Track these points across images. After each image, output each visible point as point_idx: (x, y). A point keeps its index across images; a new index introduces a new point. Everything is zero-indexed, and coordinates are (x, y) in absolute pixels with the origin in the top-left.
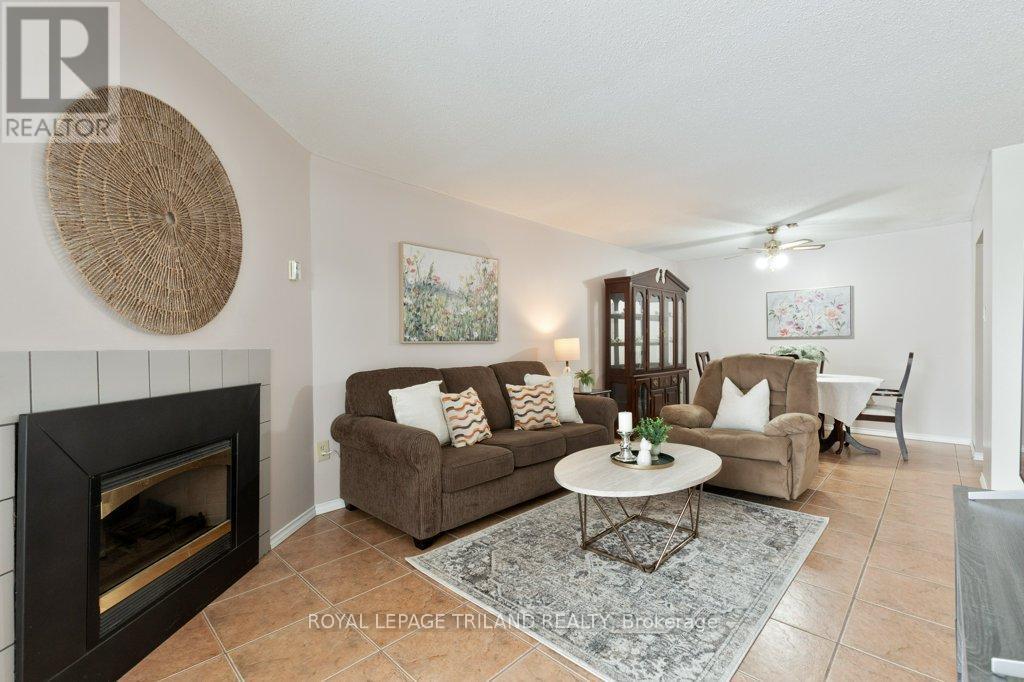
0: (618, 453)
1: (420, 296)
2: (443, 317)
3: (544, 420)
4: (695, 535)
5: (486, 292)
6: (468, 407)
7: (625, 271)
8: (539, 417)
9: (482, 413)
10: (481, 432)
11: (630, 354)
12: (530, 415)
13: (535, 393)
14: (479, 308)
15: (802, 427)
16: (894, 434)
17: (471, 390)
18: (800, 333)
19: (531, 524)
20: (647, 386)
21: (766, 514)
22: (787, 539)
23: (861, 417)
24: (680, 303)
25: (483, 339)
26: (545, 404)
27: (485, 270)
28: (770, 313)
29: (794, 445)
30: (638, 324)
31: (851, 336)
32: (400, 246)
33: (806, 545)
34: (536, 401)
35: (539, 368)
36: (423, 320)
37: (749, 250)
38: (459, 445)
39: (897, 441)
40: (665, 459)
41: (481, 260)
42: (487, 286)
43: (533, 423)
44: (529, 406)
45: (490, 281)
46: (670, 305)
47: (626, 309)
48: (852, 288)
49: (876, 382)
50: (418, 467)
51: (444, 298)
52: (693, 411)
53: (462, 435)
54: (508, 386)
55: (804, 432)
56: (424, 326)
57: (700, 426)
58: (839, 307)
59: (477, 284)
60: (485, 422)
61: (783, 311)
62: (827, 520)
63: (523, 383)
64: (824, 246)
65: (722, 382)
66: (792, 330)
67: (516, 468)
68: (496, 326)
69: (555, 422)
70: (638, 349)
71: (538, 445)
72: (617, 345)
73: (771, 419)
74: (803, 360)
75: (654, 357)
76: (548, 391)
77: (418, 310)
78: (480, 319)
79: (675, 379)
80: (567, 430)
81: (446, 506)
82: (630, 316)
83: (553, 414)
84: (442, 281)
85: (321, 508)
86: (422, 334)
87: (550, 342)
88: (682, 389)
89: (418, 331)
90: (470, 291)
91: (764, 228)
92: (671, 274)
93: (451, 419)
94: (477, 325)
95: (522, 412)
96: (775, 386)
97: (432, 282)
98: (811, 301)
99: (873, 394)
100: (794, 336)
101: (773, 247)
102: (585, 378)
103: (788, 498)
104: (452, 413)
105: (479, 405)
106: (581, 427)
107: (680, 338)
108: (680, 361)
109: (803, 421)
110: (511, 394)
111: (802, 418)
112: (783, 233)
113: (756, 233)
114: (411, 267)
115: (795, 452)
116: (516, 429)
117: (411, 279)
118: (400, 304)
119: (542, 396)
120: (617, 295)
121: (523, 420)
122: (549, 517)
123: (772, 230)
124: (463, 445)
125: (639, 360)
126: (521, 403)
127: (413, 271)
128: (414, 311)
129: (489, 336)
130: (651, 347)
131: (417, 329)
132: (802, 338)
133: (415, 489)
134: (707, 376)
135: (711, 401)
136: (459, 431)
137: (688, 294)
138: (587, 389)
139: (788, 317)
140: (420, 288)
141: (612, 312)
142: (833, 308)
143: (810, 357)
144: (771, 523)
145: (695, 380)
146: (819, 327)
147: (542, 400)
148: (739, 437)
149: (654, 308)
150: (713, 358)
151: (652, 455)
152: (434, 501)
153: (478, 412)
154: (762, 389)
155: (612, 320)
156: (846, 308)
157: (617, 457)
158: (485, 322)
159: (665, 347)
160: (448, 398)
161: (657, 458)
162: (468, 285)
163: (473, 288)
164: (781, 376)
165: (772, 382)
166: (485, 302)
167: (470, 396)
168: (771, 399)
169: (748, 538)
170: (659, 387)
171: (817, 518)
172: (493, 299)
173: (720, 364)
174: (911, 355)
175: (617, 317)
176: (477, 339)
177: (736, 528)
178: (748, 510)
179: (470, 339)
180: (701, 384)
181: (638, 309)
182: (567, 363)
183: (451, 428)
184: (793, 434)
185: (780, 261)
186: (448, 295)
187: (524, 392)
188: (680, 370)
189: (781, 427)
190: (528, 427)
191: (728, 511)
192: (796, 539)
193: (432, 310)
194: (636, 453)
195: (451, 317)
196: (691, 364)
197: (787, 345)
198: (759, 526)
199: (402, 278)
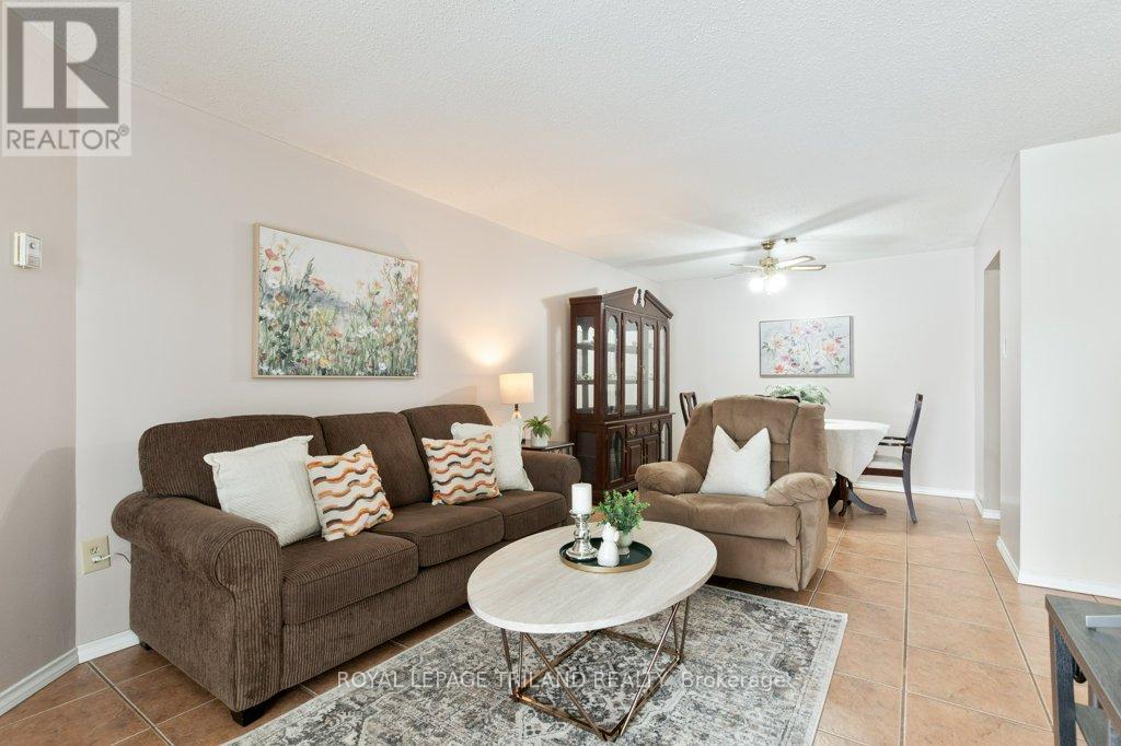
0: (570, 545)
1: (290, 308)
2: (328, 339)
3: (475, 489)
4: (680, 657)
5: (400, 307)
6: (352, 476)
7: (595, 289)
8: (469, 485)
9: (377, 484)
10: (372, 514)
11: (601, 395)
12: (457, 482)
13: (463, 451)
14: (389, 329)
15: (814, 494)
16: (901, 488)
17: (363, 449)
18: (796, 370)
19: (442, 654)
20: (622, 435)
21: (770, 613)
22: (800, 655)
23: (868, 471)
24: (662, 332)
25: (395, 372)
26: (478, 465)
27: (399, 275)
28: (763, 346)
29: (803, 516)
30: (611, 357)
31: (851, 374)
32: (255, 230)
33: (825, 664)
34: (465, 461)
35: (476, 415)
36: (293, 344)
37: (741, 270)
38: (330, 537)
39: (904, 497)
40: (637, 554)
41: (392, 261)
42: (401, 299)
43: (459, 494)
44: (455, 470)
45: (407, 292)
46: (650, 334)
47: (596, 338)
48: (851, 318)
49: (883, 429)
50: (233, 588)
51: (331, 312)
52: (676, 470)
53: (339, 521)
54: (425, 441)
55: (815, 500)
56: (295, 352)
57: (686, 492)
58: (838, 341)
59: (386, 294)
60: (381, 497)
61: (777, 343)
62: (845, 616)
63: (450, 437)
64: (824, 267)
65: (712, 432)
66: (787, 366)
67: (422, 569)
68: (415, 355)
69: (492, 492)
70: (611, 389)
71: (460, 531)
72: (585, 383)
73: (772, 480)
74: (803, 403)
75: (631, 399)
76: (484, 447)
77: (286, 328)
78: (390, 344)
79: (655, 426)
80: (508, 503)
81: (288, 648)
82: (601, 347)
83: (490, 480)
84: (327, 287)
85: (87, 652)
86: (292, 364)
87: (494, 377)
88: (663, 438)
89: (284, 359)
90: (374, 304)
91: (758, 241)
92: (652, 297)
93: (322, 495)
94: (384, 352)
95: (443, 478)
96: (777, 437)
97: (311, 288)
98: (808, 333)
99: (881, 444)
100: (790, 373)
101: (769, 265)
102: (538, 427)
103: (796, 589)
104: (323, 486)
105: (373, 471)
106: (530, 498)
107: (662, 376)
108: (662, 403)
109: (814, 485)
110: (429, 452)
111: (812, 480)
112: (780, 249)
113: (751, 249)
114: (274, 263)
115: (804, 526)
116: (434, 503)
117: (273, 281)
118: (253, 319)
119: (475, 455)
120: (586, 319)
121: (445, 490)
122: (471, 639)
123: (768, 245)
124: (339, 535)
125: (612, 401)
126: (443, 466)
127: (277, 269)
128: (278, 329)
129: (404, 369)
130: (627, 386)
131: (283, 356)
132: (799, 376)
133: (229, 625)
134: (693, 424)
135: (699, 458)
136: (333, 515)
137: (670, 321)
138: (542, 442)
139: (783, 351)
140: (287, 295)
141: (580, 340)
142: (831, 341)
143: (811, 400)
144: (777, 627)
145: (679, 429)
146: (816, 363)
147: (474, 460)
148: (735, 507)
149: (631, 337)
150: (700, 402)
151: (620, 546)
152: (266, 642)
153: (372, 481)
154: (760, 441)
155: (579, 351)
156: (846, 341)
157: (569, 552)
158: (398, 349)
159: (644, 386)
160: (317, 464)
161: (626, 551)
162: (371, 295)
163: (379, 300)
164: (783, 424)
165: (773, 433)
166: (398, 321)
167: (363, 456)
168: (771, 453)
169: (751, 658)
170: (636, 436)
171: (833, 615)
172: (410, 317)
173: (709, 409)
174: (920, 398)
175: (585, 348)
176: (385, 373)
177: (734, 641)
178: (748, 608)
179: (373, 373)
180: (686, 435)
181: (612, 338)
182: (517, 406)
183: (320, 509)
184: (802, 502)
185: (776, 283)
186: (337, 309)
187: (449, 448)
188: (662, 414)
189: (787, 493)
190: (451, 500)
191: (722, 611)
192: (812, 653)
193: (310, 329)
194: (597, 542)
195: (342, 341)
196: (675, 407)
197: (785, 384)
198: (763, 635)
199: (259, 281)
